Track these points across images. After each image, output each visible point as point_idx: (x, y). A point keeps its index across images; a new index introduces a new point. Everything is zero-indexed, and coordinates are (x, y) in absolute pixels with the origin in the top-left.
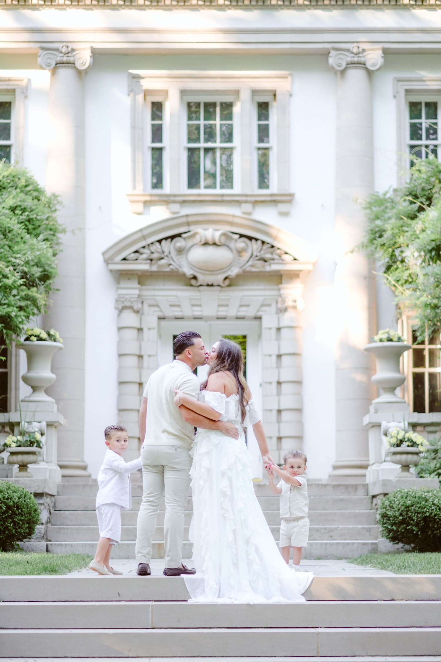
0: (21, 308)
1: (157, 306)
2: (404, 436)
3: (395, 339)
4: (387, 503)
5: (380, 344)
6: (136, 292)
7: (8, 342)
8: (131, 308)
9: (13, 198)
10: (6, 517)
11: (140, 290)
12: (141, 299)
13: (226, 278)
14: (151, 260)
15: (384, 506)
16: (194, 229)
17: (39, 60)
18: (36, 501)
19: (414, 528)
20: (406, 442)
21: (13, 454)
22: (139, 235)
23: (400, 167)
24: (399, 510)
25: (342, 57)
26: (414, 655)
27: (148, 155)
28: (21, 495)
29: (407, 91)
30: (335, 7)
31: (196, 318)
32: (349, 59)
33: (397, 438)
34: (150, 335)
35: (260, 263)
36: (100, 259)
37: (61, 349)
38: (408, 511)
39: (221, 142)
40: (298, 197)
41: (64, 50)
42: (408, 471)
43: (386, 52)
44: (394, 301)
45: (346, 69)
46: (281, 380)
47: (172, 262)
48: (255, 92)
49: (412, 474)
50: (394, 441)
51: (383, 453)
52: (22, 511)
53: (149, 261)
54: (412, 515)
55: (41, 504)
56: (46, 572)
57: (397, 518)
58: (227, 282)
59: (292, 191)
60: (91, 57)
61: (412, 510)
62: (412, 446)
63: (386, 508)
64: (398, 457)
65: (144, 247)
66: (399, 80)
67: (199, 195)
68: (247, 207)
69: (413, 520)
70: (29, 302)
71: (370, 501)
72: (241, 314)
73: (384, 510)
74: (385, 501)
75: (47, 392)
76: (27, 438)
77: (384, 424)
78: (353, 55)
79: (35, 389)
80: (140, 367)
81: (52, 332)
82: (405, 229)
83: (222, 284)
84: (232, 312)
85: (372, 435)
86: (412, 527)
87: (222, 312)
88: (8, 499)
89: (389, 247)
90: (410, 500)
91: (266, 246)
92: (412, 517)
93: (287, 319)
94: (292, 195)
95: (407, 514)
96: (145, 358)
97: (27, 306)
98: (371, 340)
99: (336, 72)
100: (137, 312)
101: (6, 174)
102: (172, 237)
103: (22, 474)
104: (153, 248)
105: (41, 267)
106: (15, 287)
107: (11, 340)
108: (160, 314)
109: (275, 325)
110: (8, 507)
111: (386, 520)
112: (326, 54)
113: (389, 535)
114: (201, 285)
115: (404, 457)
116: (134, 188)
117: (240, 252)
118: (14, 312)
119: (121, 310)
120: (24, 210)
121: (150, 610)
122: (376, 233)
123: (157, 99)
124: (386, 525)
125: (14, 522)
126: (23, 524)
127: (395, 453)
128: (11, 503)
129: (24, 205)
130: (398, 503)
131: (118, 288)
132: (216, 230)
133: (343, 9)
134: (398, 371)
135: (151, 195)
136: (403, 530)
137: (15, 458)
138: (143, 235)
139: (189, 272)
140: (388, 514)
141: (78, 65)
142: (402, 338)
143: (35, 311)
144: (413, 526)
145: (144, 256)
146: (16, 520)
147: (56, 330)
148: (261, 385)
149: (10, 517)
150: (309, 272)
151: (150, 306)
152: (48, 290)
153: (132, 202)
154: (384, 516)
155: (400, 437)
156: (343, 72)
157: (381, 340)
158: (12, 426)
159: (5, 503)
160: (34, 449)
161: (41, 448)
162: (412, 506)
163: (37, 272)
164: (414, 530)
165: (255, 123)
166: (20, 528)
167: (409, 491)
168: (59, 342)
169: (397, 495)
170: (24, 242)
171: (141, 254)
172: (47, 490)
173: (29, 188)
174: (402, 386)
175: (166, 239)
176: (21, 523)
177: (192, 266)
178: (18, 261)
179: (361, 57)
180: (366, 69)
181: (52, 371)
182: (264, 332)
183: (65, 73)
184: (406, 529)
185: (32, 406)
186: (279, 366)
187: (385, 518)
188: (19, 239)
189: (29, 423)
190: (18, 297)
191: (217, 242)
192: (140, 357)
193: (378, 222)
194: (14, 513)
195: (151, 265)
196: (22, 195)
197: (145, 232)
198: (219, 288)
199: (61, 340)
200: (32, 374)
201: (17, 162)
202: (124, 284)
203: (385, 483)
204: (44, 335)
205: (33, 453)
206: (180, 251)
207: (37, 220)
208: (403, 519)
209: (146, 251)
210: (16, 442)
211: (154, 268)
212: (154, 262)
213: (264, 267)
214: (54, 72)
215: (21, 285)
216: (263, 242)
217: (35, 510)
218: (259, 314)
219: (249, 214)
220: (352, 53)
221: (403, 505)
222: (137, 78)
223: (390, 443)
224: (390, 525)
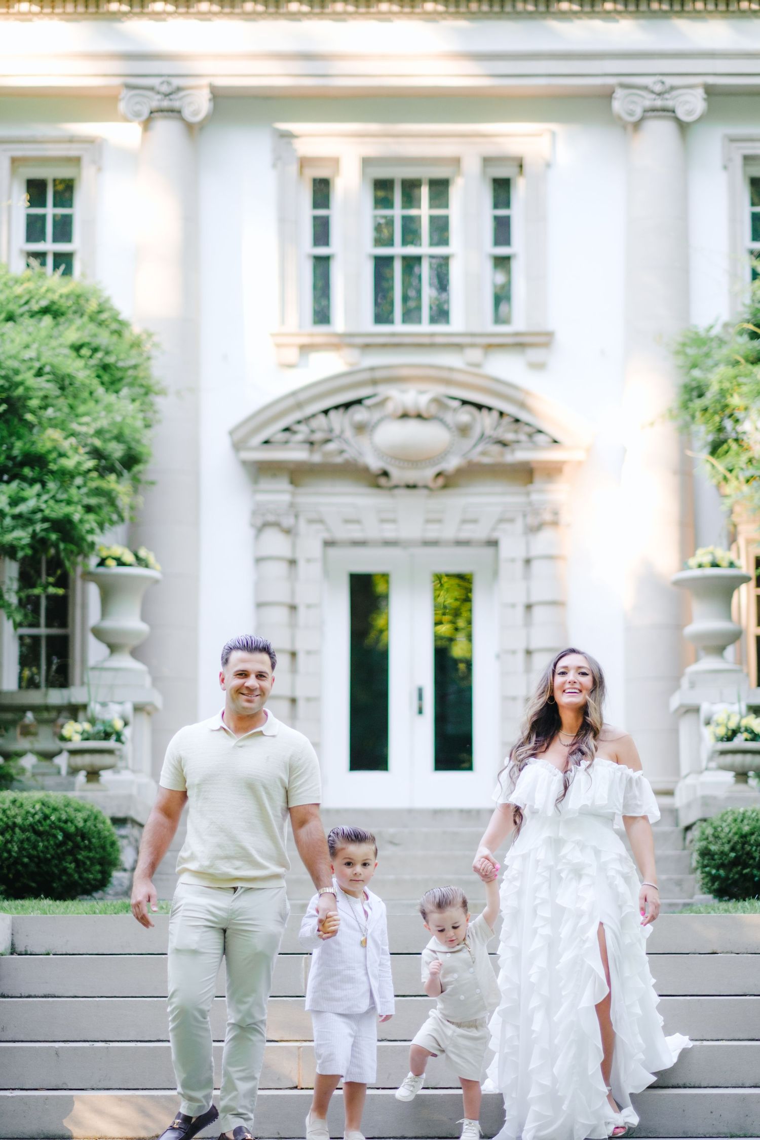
0: (89, 509)
1: (321, 521)
2: (739, 724)
3: (725, 563)
4: (709, 831)
5: (698, 573)
6: (286, 498)
7: (67, 564)
8: (277, 525)
9: (78, 329)
10: (63, 854)
11: (293, 494)
12: (294, 509)
13: (439, 475)
14: (312, 443)
15: (704, 837)
16: (384, 390)
17: (122, 106)
18: (114, 830)
19: (755, 872)
20: (741, 733)
21: (74, 752)
22: (291, 402)
23: (734, 276)
24: (729, 842)
25: (635, 99)
26: (750, 1038)
27: (308, 268)
28: (89, 816)
29: (747, 159)
30: (624, 15)
31: (388, 543)
32: (648, 103)
33: (727, 727)
34: (309, 571)
35: (497, 448)
36: (225, 443)
37: (156, 582)
38: (744, 844)
39: (432, 244)
40: (562, 338)
41: (165, 89)
42: (746, 782)
43: (711, 92)
44: (723, 504)
45: (642, 119)
46: (533, 646)
47: (345, 447)
48: (487, 161)
49: (752, 788)
50: (722, 731)
51: (704, 754)
52: (90, 842)
53: (307, 446)
54: (751, 849)
55: (123, 837)
56: (127, 911)
57: (727, 855)
58: (440, 481)
59: (550, 327)
60: (210, 100)
61: (752, 842)
62: (753, 740)
63: (707, 839)
64: (729, 759)
65: (299, 422)
66: (733, 140)
67: (393, 335)
68: (475, 355)
69: (754, 858)
70: (103, 500)
71: (681, 837)
72: (464, 535)
73: (704, 843)
74: (707, 827)
75: (136, 653)
76: (100, 727)
77: (705, 708)
78: (654, 96)
79: (113, 648)
80: (293, 625)
81: (143, 553)
82: (742, 380)
83: (431, 484)
84: (449, 531)
85: (686, 726)
86: (751, 871)
87: (433, 532)
88: (66, 822)
89: (715, 413)
90: (748, 825)
91: (506, 420)
92: (752, 853)
93: (542, 543)
94: (550, 335)
95: (743, 848)
96: (302, 610)
97: (100, 507)
98: (684, 566)
99: (624, 126)
100: (288, 531)
101: (65, 290)
102: (347, 406)
103: (92, 786)
104: (314, 423)
105: (124, 442)
106: (79, 474)
107: (74, 565)
108: (326, 536)
109: (521, 554)
110: (67, 836)
111: (709, 860)
112: (607, 95)
113: (713, 885)
114: (396, 487)
115: (738, 759)
116: (283, 322)
117: (464, 430)
118: (77, 514)
119: (262, 527)
120: (95, 350)
121: (303, 965)
122: (692, 389)
123: (322, 173)
124: (707, 869)
125: (76, 861)
126: (92, 864)
127: (723, 753)
128: (72, 829)
129: (96, 342)
130: (727, 830)
131: (255, 492)
132: (422, 392)
133: (637, 18)
134: (729, 616)
135: (311, 335)
136: (737, 876)
137: (79, 760)
138: (297, 400)
139: (374, 464)
140: (710, 850)
141: (187, 114)
142: (737, 562)
143: (115, 517)
144: (753, 868)
145: (299, 437)
146: (80, 857)
147: (149, 549)
148: (498, 657)
149: (71, 852)
150: (580, 464)
151: (311, 521)
152: (136, 481)
153: (279, 346)
154: (705, 853)
155: (733, 725)
156: (637, 125)
157: (700, 566)
158: (74, 711)
159: (62, 829)
160: (111, 744)
161: (123, 743)
162: (752, 834)
163: (116, 451)
164: (755, 876)
165: (487, 213)
166: (87, 871)
167: (747, 811)
168: (153, 568)
169: (726, 816)
170: (97, 401)
171: (295, 432)
172: (132, 814)
173: (104, 316)
174: (737, 644)
175: (337, 407)
176: (88, 863)
177: (379, 453)
178: (83, 429)
179: (667, 99)
180: (677, 120)
181: (144, 618)
182: (504, 568)
183: (165, 128)
184: (740, 873)
185: (107, 677)
186: (528, 622)
187: (707, 857)
188: (86, 394)
189: (104, 705)
190: (84, 490)
191: (425, 414)
192: (293, 608)
193: (696, 373)
194: (77, 846)
195: (311, 451)
196: (92, 327)
197: (302, 397)
198: (425, 492)
199: (158, 567)
200: (109, 624)
201: (83, 275)
202: (265, 484)
203: (706, 801)
204: (128, 557)
205: (110, 752)
206: (361, 428)
207: (118, 369)
208: (736, 857)
209: (303, 428)
210: (82, 734)
211: (317, 458)
212: (316, 447)
213: (502, 454)
214: (147, 124)
215: (89, 471)
216: (501, 414)
217: (113, 844)
218: (495, 535)
219: (478, 365)
220: (653, 92)
221: (736, 834)
222: (287, 136)
223: (715, 735)
224: (714, 867)
